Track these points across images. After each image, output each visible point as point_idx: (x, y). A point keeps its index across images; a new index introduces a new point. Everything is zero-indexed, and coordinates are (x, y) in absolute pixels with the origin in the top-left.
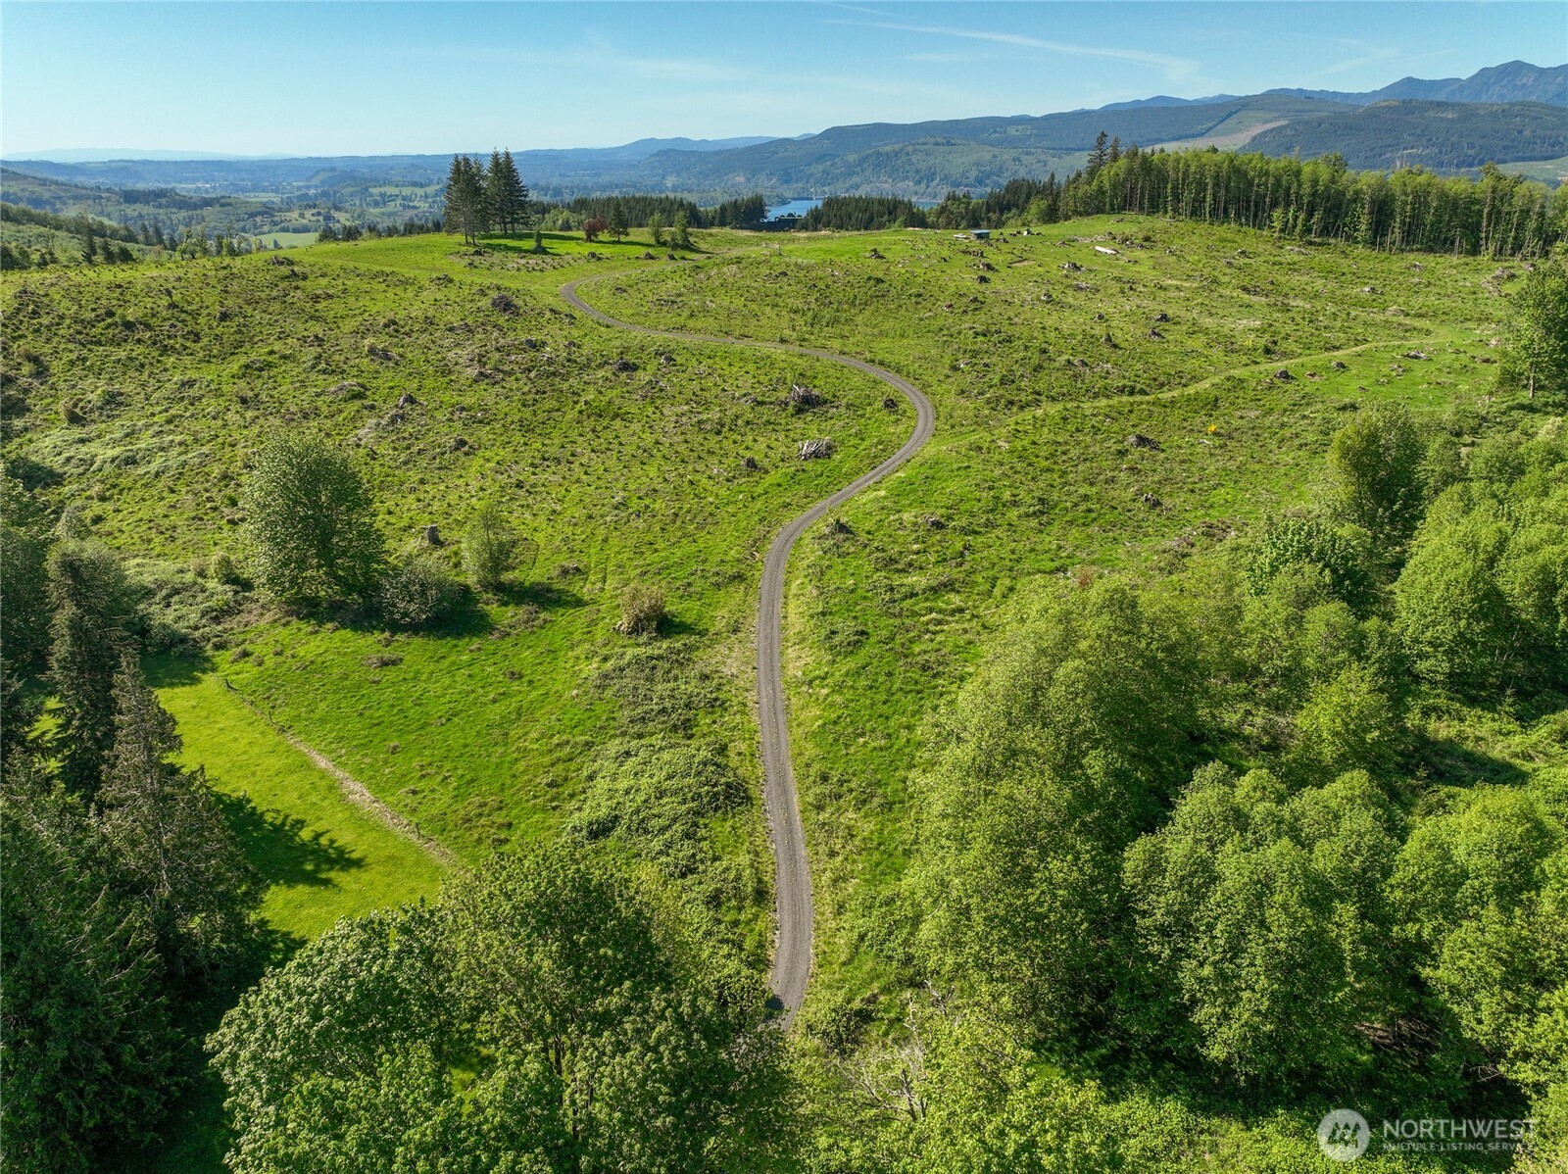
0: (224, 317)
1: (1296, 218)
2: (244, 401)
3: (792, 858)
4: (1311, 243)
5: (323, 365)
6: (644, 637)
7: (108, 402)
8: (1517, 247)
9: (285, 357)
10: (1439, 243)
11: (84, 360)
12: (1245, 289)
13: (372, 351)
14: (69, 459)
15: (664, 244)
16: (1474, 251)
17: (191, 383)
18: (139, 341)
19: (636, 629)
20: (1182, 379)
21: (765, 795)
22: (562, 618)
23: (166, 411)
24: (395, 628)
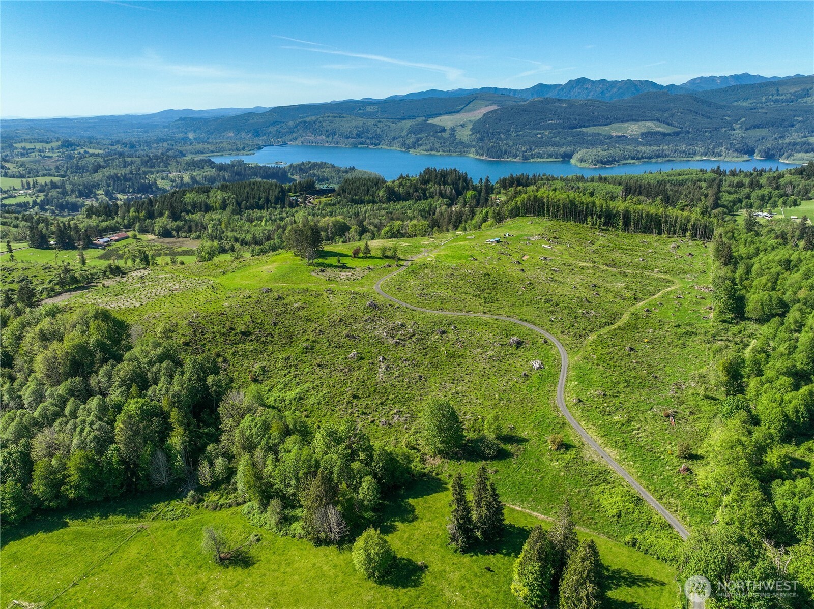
0: (275, 324)
1: (596, 220)
2: (319, 365)
4: (603, 230)
5: (333, 345)
6: (562, 451)
7: (264, 371)
8: (675, 233)
9: (313, 341)
10: (647, 230)
11: (237, 352)
12: (606, 265)
13: (347, 336)
14: (275, 400)
16: (660, 233)
17: (288, 359)
18: (252, 340)
19: (558, 449)
21: (643, 496)
22: (527, 446)
23: (289, 372)
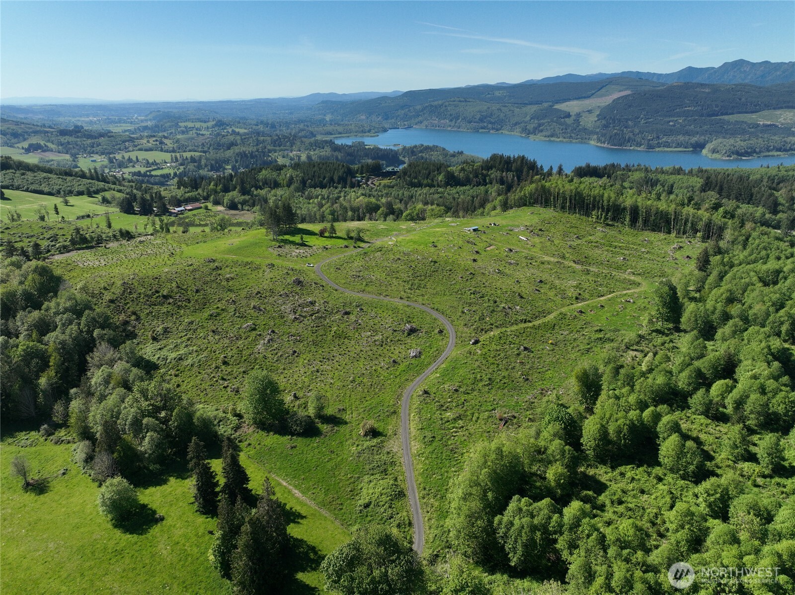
0: (197, 291)
1: (602, 215)
2: (213, 332)
3: (417, 513)
4: (608, 225)
5: (237, 314)
6: (368, 438)
7: (165, 332)
8: (684, 233)
9: (223, 310)
10: (656, 228)
11: (152, 312)
12: (574, 261)
13: (254, 307)
14: (159, 358)
15: (351, 238)
16: (669, 232)
17: (192, 323)
18: (169, 303)
19: (366, 435)
20: (545, 313)
21: (408, 493)
22: (342, 428)
23: (186, 335)
24: (292, 434)
